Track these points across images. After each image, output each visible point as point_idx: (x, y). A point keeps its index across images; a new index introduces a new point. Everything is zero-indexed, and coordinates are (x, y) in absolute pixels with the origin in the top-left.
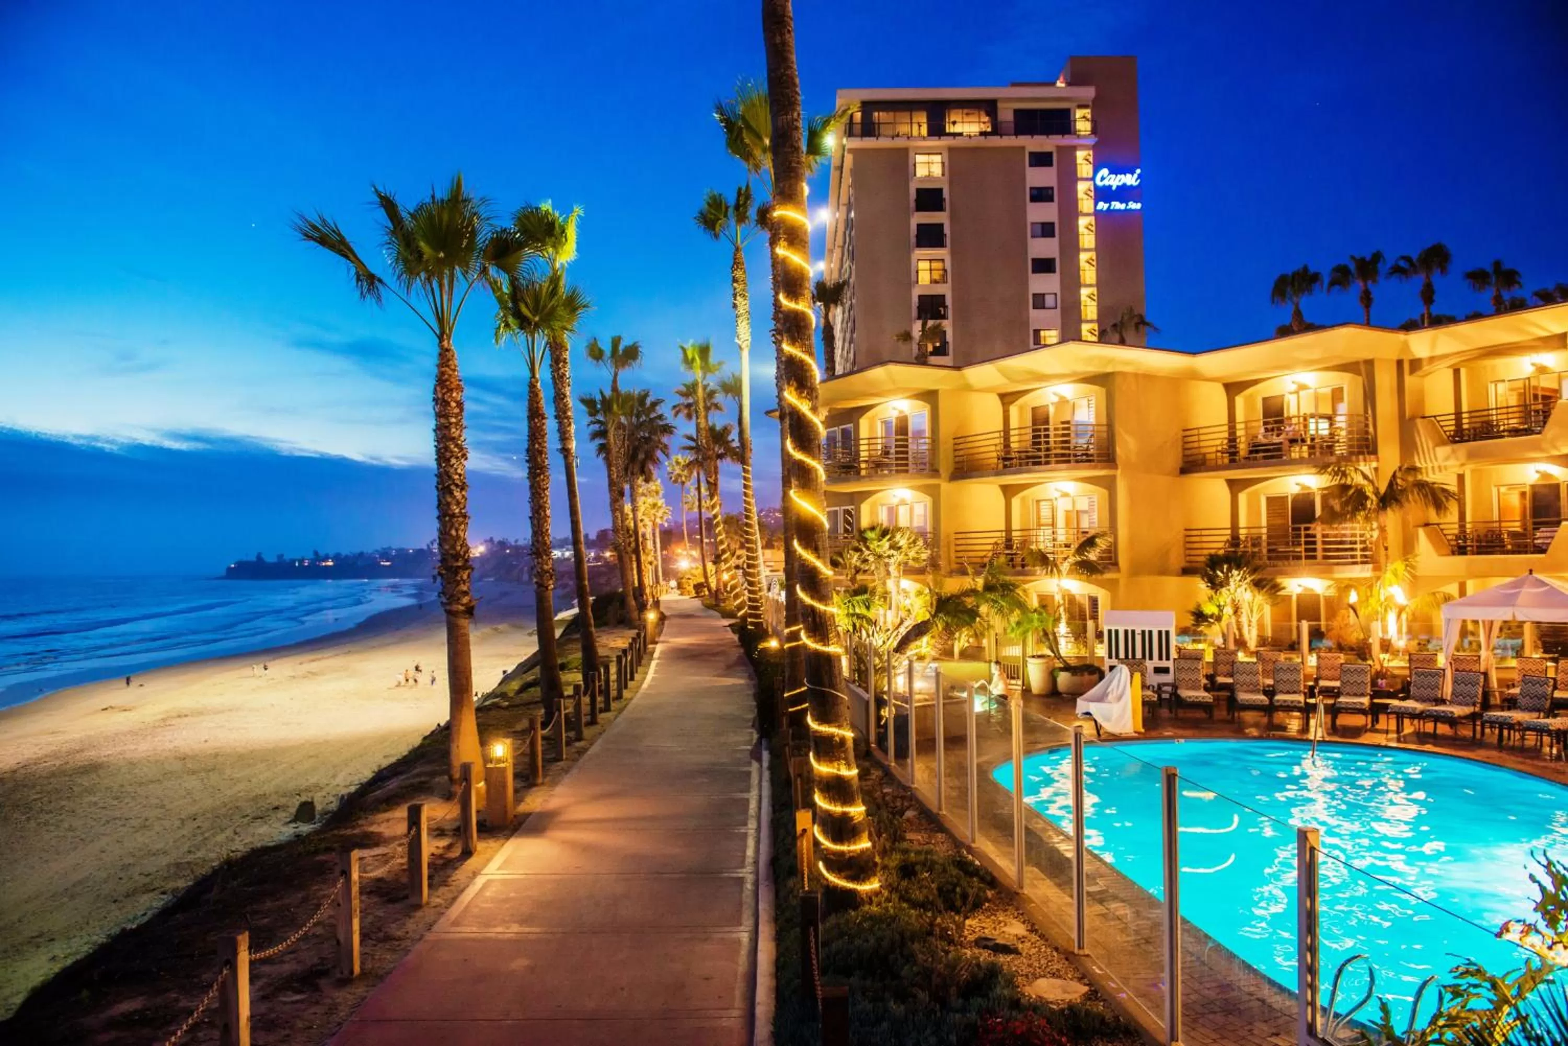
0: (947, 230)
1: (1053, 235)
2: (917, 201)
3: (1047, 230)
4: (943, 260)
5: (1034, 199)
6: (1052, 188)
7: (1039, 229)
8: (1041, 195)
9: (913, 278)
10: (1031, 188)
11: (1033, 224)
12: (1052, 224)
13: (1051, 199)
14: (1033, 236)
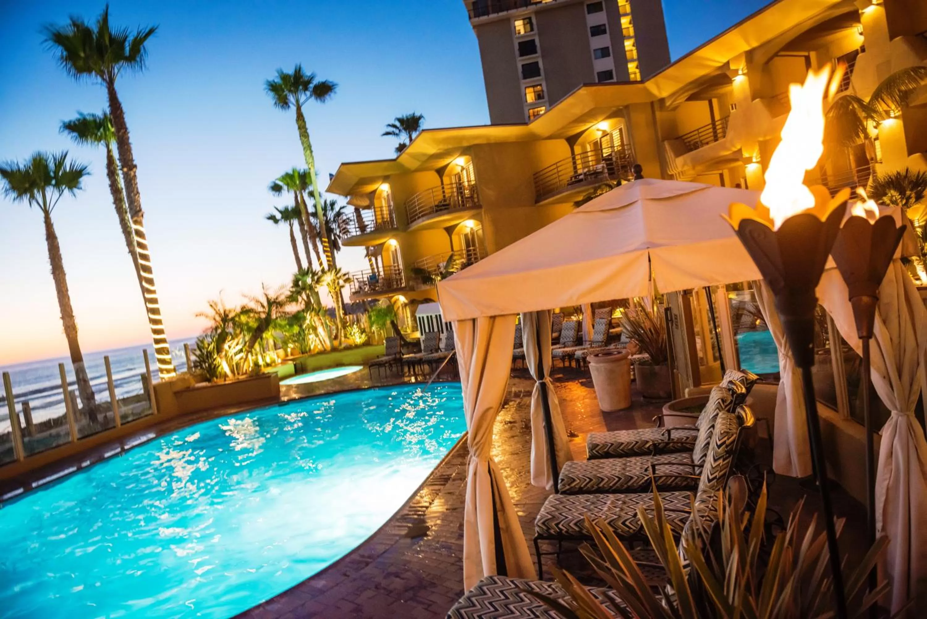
0: (541, 65)
1: (609, 55)
2: (520, 49)
3: (605, 52)
4: (540, 85)
5: (593, 35)
6: (604, 25)
7: (599, 53)
8: (598, 31)
9: (524, 99)
10: (591, 28)
11: (595, 50)
12: (608, 48)
13: (604, 32)
14: (596, 58)
